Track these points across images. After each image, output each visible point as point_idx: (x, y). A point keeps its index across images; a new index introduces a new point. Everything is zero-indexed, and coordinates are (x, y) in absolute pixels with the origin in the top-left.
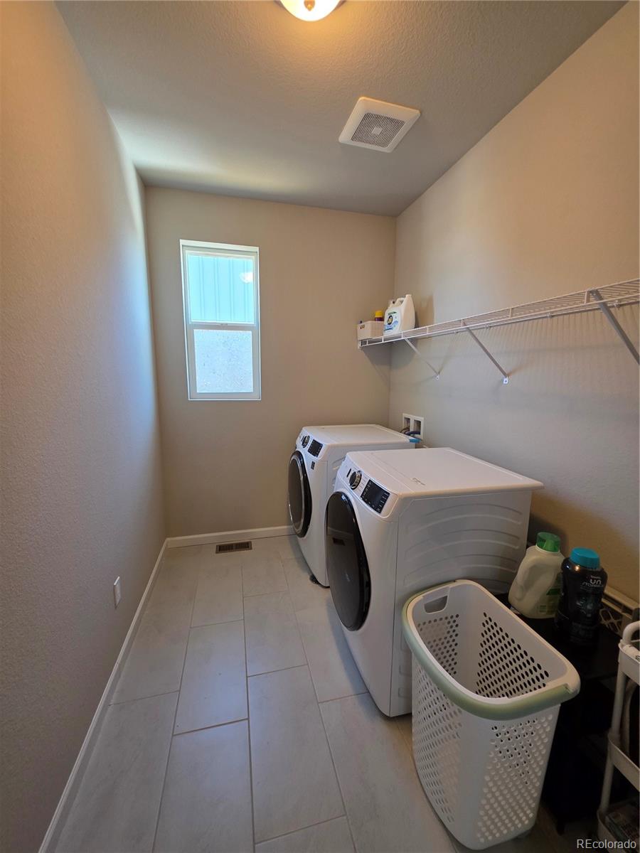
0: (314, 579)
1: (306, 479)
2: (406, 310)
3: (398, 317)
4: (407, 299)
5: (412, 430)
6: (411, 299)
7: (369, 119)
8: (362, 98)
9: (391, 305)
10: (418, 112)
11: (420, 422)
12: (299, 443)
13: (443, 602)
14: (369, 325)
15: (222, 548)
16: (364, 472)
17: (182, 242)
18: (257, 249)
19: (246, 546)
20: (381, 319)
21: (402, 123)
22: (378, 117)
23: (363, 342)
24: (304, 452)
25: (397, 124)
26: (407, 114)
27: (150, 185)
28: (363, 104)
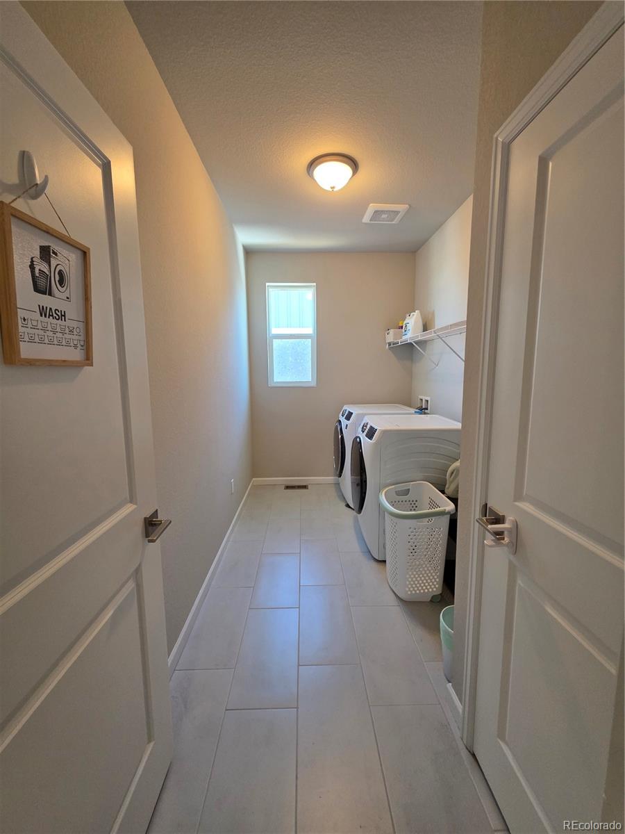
0: (348, 506)
1: (342, 437)
2: (416, 322)
3: (410, 327)
4: (416, 314)
5: (424, 407)
6: (419, 314)
7: (377, 213)
8: (371, 205)
9: (408, 317)
10: (407, 206)
11: (427, 401)
12: (340, 415)
13: (407, 492)
14: (391, 331)
15: (287, 487)
16: (369, 422)
17: (267, 284)
18: (315, 284)
19: (305, 487)
20: (402, 327)
21: (399, 212)
22: (382, 211)
23: (390, 344)
24: (343, 419)
25: (397, 212)
26: (402, 208)
27: (249, 252)
28: (372, 208)
